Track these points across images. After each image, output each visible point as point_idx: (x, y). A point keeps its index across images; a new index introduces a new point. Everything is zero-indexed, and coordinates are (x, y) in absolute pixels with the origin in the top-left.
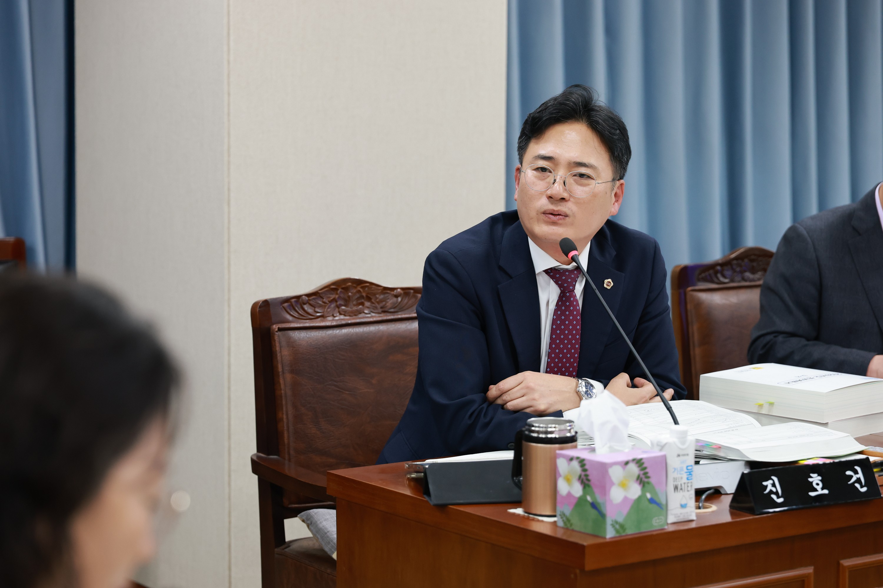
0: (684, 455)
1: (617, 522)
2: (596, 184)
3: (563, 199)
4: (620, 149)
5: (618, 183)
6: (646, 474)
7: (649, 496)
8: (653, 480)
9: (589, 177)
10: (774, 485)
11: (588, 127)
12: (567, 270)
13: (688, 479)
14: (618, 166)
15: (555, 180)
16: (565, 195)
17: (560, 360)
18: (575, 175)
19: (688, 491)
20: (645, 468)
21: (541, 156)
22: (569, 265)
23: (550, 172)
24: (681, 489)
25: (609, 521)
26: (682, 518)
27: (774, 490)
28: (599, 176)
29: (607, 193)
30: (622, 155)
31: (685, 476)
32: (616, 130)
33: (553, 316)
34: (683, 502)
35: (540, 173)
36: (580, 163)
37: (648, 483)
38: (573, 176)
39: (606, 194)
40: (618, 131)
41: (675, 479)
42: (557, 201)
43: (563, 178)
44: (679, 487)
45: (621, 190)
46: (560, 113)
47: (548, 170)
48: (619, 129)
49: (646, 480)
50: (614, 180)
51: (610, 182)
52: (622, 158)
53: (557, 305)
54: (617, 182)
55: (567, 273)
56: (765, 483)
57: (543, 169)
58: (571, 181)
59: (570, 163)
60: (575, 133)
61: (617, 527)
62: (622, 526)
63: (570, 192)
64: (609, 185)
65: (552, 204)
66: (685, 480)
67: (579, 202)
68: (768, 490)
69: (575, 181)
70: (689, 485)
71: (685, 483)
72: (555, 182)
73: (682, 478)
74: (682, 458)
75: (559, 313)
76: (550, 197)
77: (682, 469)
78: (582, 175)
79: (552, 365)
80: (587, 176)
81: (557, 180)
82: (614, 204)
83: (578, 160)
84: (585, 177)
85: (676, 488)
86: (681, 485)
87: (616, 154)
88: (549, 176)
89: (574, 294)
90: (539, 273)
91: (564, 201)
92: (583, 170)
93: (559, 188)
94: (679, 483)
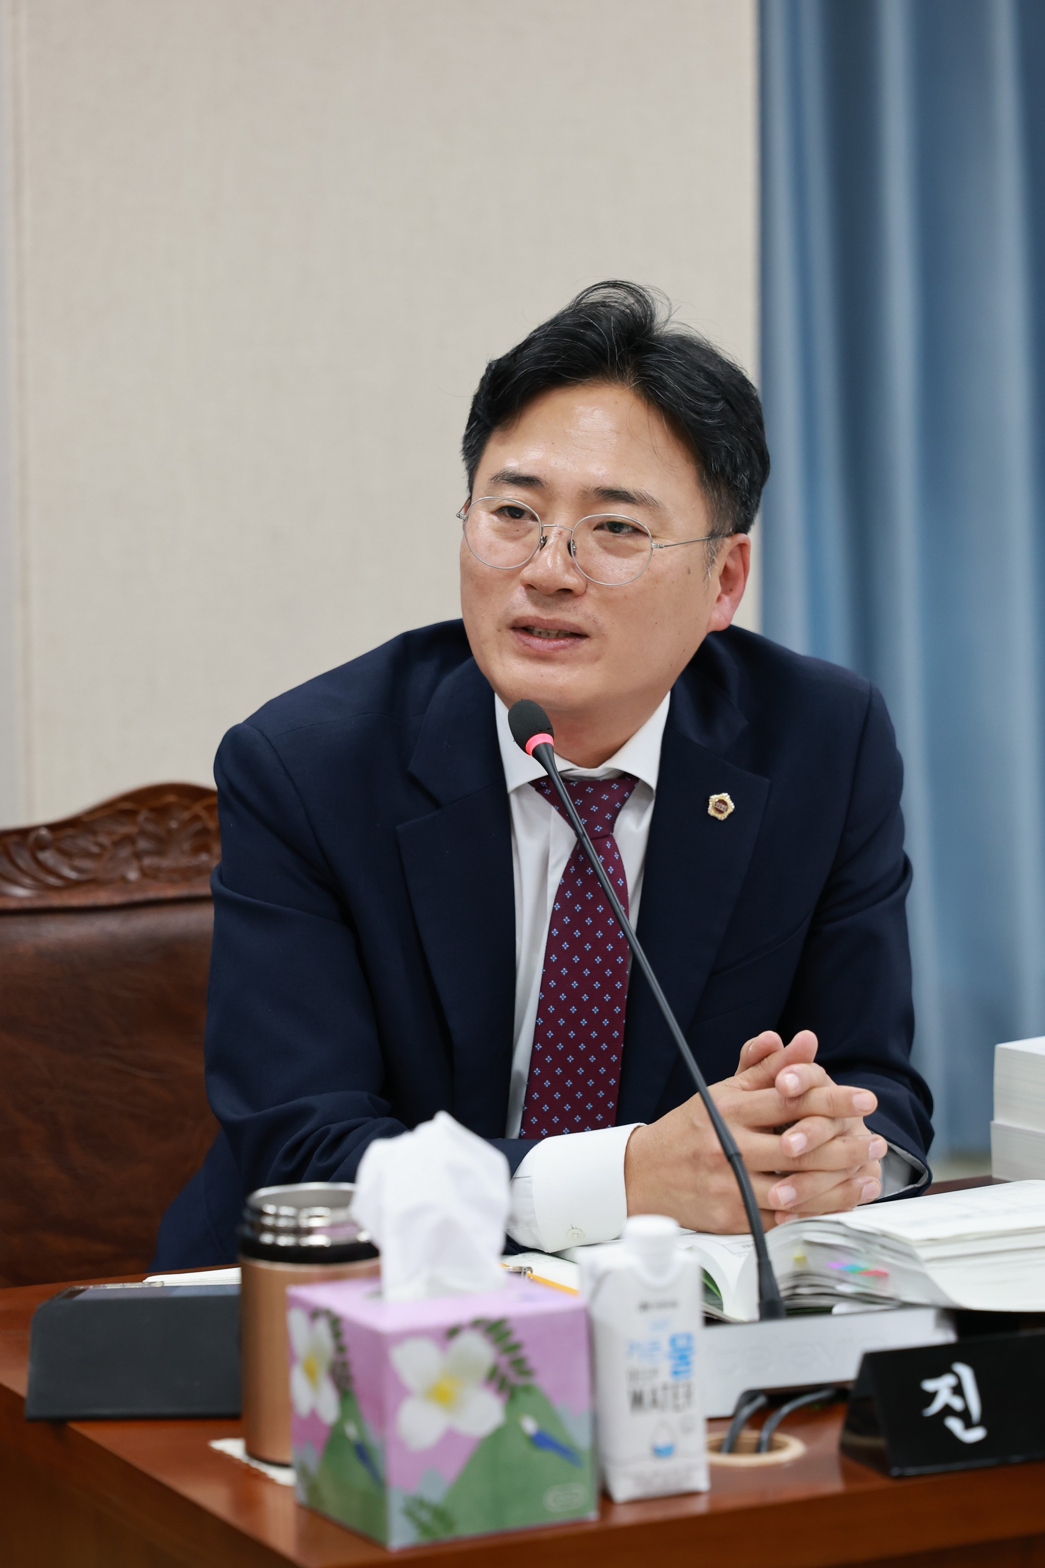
0: (662, 1305)
1: (421, 1503)
2: (652, 549)
3: (567, 591)
4: (728, 451)
5: (728, 544)
6: (520, 1365)
7: (530, 1426)
8: (544, 1380)
9: (637, 531)
10: (958, 1390)
11: (638, 396)
12: (592, 782)
13: (675, 1373)
14: (724, 498)
15: (545, 539)
16: (571, 580)
17: (573, 1022)
18: (599, 527)
19: (677, 1408)
20: (516, 1347)
21: (510, 474)
22: (596, 767)
23: (534, 518)
24: (655, 1402)
25: (396, 1501)
26: (657, 1487)
27: (957, 1404)
28: (664, 526)
29: (691, 572)
31: (665, 1366)
32: (715, 401)
34: (663, 1440)
35: (508, 522)
36: (612, 491)
37: (528, 1389)
38: (595, 529)
39: (689, 572)
40: (720, 405)
41: (633, 1375)
42: (550, 596)
43: (566, 534)
44: (647, 1398)
45: (741, 561)
47: (526, 515)
48: (723, 399)
49: (519, 1381)
50: (713, 535)
51: (701, 543)
52: (735, 478)
54: (728, 541)
56: (929, 1385)
57: (513, 512)
58: (589, 541)
59: (585, 492)
60: (602, 412)
61: (425, 1516)
62: (441, 1515)
63: (587, 572)
64: (698, 550)
65: (535, 603)
66: (664, 1376)
67: (609, 600)
68: (936, 1407)
69: (599, 541)
70: (681, 1391)
71: (665, 1388)
72: (544, 544)
73: (655, 1372)
74: (655, 1315)
76: (529, 587)
77: (655, 1346)
78: (615, 527)
79: (550, 1034)
80: (630, 529)
81: (550, 541)
82: (719, 599)
83: (609, 483)
84: (625, 530)
85: (637, 1400)
86: (654, 1392)
87: (715, 467)
88: (530, 531)
90: (518, 790)
91: (569, 596)
92: (620, 512)
93: (554, 562)
94: (646, 1387)
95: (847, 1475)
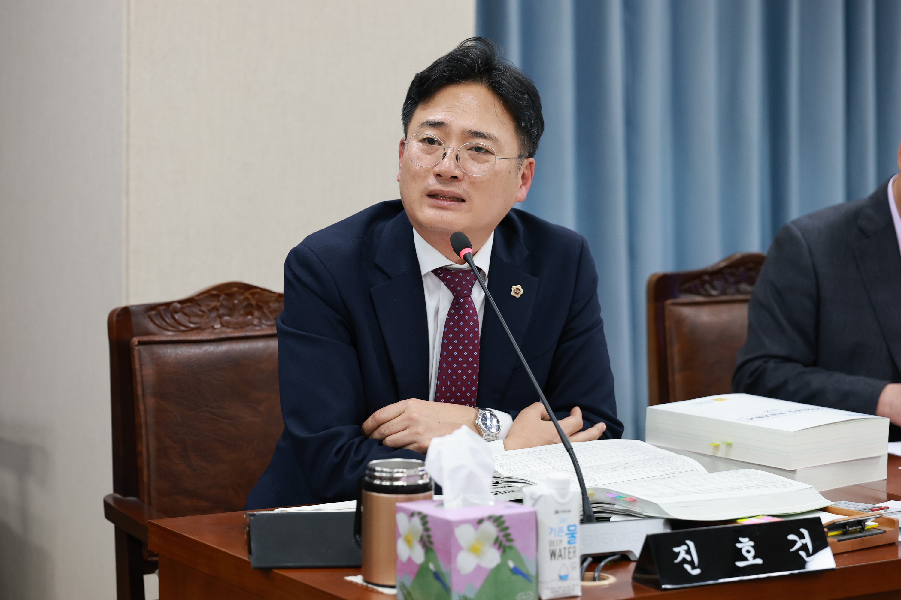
0: (564, 512)
2: (496, 159)
3: (455, 178)
4: (529, 117)
5: (526, 162)
6: (507, 536)
8: (517, 544)
9: (488, 151)
10: (688, 552)
11: (489, 90)
12: (461, 270)
13: (569, 542)
14: (526, 139)
15: (445, 154)
16: (458, 173)
18: (470, 149)
19: (570, 558)
20: (507, 528)
21: (430, 122)
22: (464, 264)
23: (440, 144)
24: (560, 556)
26: (559, 594)
27: (688, 558)
28: (500, 151)
29: (511, 173)
30: (532, 126)
31: (565, 539)
32: (524, 94)
33: (445, 328)
34: (563, 573)
35: (427, 146)
36: (476, 132)
37: (511, 548)
38: (468, 150)
39: (510, 173)
40: (526, 96)
41: (552, 543)
42: (447, 180)
43: (455, 151)
44: (557, 554)
45: (530, 171)
46: (452, 70)
47: (436, 143)
48: (527, 93)
49: (508, 544)
50: (520, 157)
51: (515, 159)
52: (531, 130)
53: (449, 314)
54: (526, 160)
55: (461, 274)
56: (676, 550)
57: (430, 141)
58: (466, 156)
59: (464, 132)
60: (472, 96)
63: (464, 169)
64: (515, 162)
65: (441, 183)
66: (565, 544)
67: (474, 183)
68: (680, 559)
69: (470, 156)
70: (572, 550)
71: (565, 548)
72: (445, 156)
73: (561, 541)
74: (561, 515)
75: (451, 323)
76: (438, 175)
77: (561, 530)
78: (478, 149)
80: (485, 151)
81: (448, 154)
82: (521, 187)
83: (475, 129)
84: (483, 151)
85: (553, 554)
86: (560, 550)
87: (523, 124)
88: (437, 149)
89: (470, 300)
90: (427, 274)
91: (456, 180)
92: (480, 142)
93: (451, 164)
94: (557, 548)
95: (635, 588)
